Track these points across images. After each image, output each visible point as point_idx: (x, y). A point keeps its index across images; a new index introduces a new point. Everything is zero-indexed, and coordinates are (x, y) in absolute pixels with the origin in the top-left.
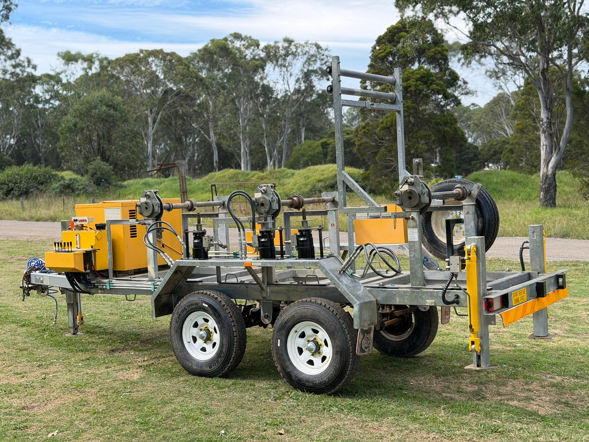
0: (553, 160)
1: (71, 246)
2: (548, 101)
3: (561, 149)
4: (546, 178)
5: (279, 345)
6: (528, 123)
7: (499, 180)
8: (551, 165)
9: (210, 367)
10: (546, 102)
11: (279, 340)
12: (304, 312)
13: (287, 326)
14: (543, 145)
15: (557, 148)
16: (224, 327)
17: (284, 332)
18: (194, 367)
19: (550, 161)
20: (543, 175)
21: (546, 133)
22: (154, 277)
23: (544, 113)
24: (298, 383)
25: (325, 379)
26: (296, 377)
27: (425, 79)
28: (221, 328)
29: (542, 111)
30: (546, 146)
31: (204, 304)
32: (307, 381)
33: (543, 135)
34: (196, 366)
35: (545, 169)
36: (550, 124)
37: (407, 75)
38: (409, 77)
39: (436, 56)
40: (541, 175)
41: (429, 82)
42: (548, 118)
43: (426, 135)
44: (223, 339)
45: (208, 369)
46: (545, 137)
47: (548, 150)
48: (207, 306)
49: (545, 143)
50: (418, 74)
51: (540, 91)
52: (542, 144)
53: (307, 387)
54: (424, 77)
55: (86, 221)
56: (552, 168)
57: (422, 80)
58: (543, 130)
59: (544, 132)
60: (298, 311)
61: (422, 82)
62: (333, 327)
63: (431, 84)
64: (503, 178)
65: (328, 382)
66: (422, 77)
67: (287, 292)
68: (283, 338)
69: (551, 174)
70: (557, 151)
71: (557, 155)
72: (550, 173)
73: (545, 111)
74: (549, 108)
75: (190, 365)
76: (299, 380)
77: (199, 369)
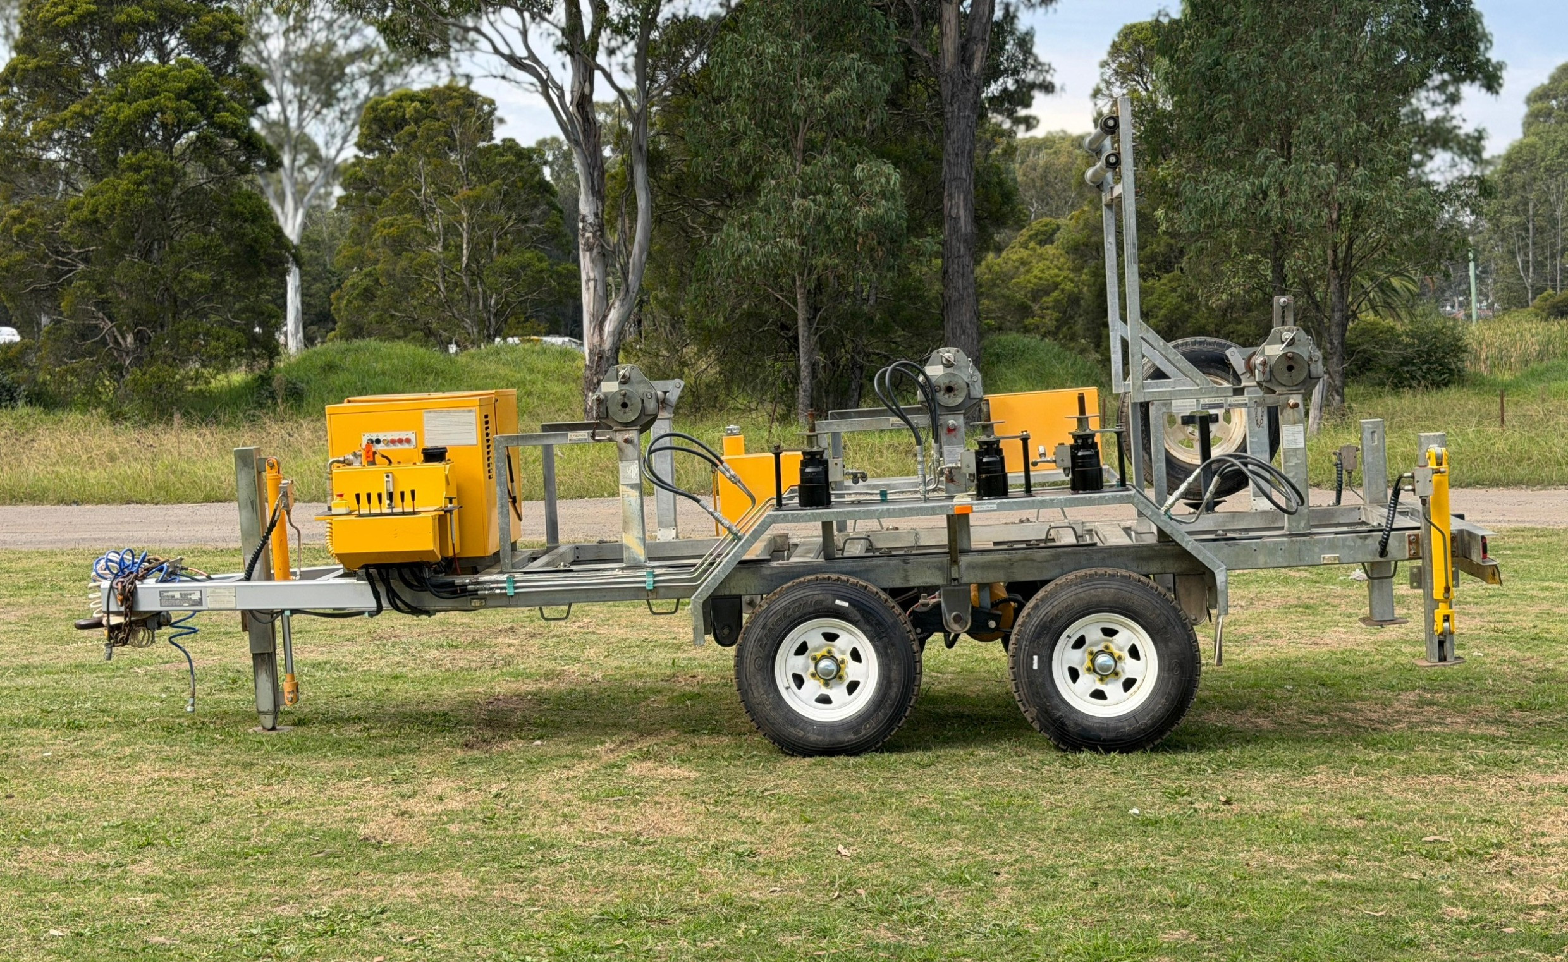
0: (614, 315)
1: (413, 499)
2: (596, 174)
3: (631, 289)
4: (601, 358)
5: (1035, 667)
6: (412, 223)
7: (387, 366)
8: (609, 327)
9: (857, 732)
10: (592, 175)
11: (1035, 658)
12: (1095, 596)
13: (1057, 625)
14: (588, 280)
15: (623, 287)
16: (893, 645)
17: (1047, 641)
18: (813, 737)
19: (605, 317)
20: (590, 353)
21: (595, 251)
22: (642, 558)
23: (587, 201)
24: (1083, 737)
25: (1146, 720)
26: (1077, 724)
27: (200, 95)
28: (885, 648)
29: (582, 198)
30: (596, 281)
31: (838, 602)
32: (1102, 729)
33: (588, 254)
34: (819, 735)
35: (596, 339)
36: (601, 229)
37: (149, 79)
38: (154, 86)
39: (219, 34)
40: (587, 352)
41: (212, 103)
42: (596, 215)
43: (210, 247)
44: (890, 670)
45: (851, 736)
46: (593, 261)
47: (600, 292)
48: (846, 604)
49: (592, 275)
50: (180, 80)
51: (579, 150)
52: (584, 277)
53: (1104, 740)
54: (197, 90)
55: (408, 441)
56: (613, 334)
57: (192, 97)
58: (586, 243)
59: (590, 248)
60: (1082, 595)
61: (192, 101)
62: (1163, 619)
63: (216, 110)
64: (395, 361)
65: (1151, 726)
66: (191, 90)
67: (1007, 564)
68: (1045, 652)
69: (611, 349)
70: (622, 293)
71: (622, 305)
72: (607, 345)
73: (591, 198)
74: (599, 191)
75: (802, 733)
76: (1084, 729)
77: (827, 739)
